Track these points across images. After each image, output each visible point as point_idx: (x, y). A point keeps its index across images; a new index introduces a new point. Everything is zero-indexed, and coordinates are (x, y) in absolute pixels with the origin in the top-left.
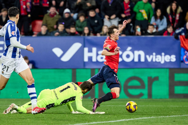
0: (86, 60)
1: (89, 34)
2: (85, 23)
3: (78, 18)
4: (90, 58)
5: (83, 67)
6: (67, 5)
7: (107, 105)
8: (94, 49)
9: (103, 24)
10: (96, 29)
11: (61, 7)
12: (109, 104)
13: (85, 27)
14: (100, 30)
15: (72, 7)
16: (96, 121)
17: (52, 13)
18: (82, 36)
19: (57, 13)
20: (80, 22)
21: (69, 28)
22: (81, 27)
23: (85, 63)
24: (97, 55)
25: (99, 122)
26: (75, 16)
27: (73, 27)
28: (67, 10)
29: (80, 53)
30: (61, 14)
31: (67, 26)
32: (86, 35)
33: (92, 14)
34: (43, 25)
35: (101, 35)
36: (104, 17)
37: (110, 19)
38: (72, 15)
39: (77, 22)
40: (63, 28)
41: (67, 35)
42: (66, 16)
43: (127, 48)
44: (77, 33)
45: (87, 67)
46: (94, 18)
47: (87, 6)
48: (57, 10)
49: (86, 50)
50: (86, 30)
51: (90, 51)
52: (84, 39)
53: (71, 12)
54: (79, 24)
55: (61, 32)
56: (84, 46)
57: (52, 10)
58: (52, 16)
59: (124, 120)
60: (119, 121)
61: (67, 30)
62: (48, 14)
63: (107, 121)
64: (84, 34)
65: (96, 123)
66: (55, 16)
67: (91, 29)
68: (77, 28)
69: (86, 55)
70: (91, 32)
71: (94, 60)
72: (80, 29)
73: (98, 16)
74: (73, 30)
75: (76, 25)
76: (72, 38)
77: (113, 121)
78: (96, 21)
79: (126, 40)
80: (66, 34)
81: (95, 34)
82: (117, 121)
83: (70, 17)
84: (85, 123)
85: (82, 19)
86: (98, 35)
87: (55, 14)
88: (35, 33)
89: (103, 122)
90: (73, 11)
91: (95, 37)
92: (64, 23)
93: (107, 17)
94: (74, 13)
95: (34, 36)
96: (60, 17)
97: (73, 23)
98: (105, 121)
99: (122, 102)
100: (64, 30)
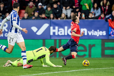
0: (52, 34)
2: (51, 11)
4: (54, 33)
5: (49, 38)
6: (40, 1)
8: (57, 28)
9: (62, 13)
11: (37, 2)
13: (51, 14)
14: (60, 16)
15: (43, 2)
18: (49, 19)
20: (48, 11)
21: (42, 15)
22: (48, 14)
23: (51, 36)
24: (58, 31)
25: (59, 72)
26: (45, 7)
28: (40, 4)
29: (48, 30)
30: (37, 6)
31: (40, 14)
32: (52, 19)
33: (55, 6)
34: (25, 13)
36: (63, 8)
37: (66, 9)
38: (43, 6)
39: (46, 11)
40: (38, 15)
41: (40, 19)
42: (40, 7)
45: (52, 38)
46: (56, 9)
48: (34, 4)
49: (52, 28)
50: (52, 16)
51: (54, 29)
52: (50, 21)
53: (43, 5)
55: (36, 17)
56: (50, 26)
58: (31, 7)
61: (40, 16)
62: (28, 6)
64: (51, 18)
66: (33, 7)
67: (55, 15)
68: (46, 15)
69: (52, 31)
70: (55, 17)
71: (56, 34)
73: (59, 7)
76: (43, 20)
77: (68, 71)
78: (58, 11)
80: (39, 18)
82: (70, 71)
83: (42, 8)
84: (51, 72)
85: (49, 9)
86: (59, 19)
90: (44, 4)
91: (57, 20)
92: (38, 12)
93: (64, 8)
94: (44, 6)
97: (44, 12)
98: (63, 71)
100: (38, 16)
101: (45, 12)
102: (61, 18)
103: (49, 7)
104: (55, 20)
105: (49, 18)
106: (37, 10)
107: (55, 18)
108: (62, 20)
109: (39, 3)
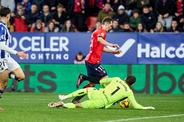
0: (139, 55)
1: (142, 31)
2: (139, 19)
3: (132, 14)
4: (144, 54)
5: (136, 63)
6: (121, 2)
7: (160, 100)
8: (148, 45)
10: (150, 25)
11: (116, 4)
12: (162, 100)
13: (139, 23)
14: (154, 27)
16: (149, 116)
17: (107, 10)
18: (136, 32)
19: (112, 10)
20: (134, 18)
21: (123, 25)
22: (135, 23)
23: (138, 59)
24: (151, 51)
25: (151, 117)
26: (129, 12)
27: (127, 24)
28: (121, 7)
29: (134, 49)
30: (116, 10)
31: (121, 23)
32: (140, 31)
33: (146, 11)
34: (97, 21)
35: (155, 31)
36: (158, 16)
38: (126, 11)
39: (131, 18)
40: (117, 25)
41: (120, 32)
42: (121, 12)
43: (180, 44)
44: (131, 29)
45: (140, 63)
46: (147, 15)
47: (141, 4)
48: (112, 7)
49: (140, 46)
50: (140, 27)
51: (144, 47)
52: (138, 35)
53: (126, 9)
54: (133, 21)
55: (115, 28)
56: (138, 42)
57: (107, 7)
58: (107, 12)
59: (176, 115)
60: (171, 116)
61: (121, 26)
62: (103, 11)
63: (159, 116)
64: (138, 31)
65: (148, 118)
66: (110, 13)
67: (145, 26)
68: (131, 25)
69: (140, 51)
70: (145, 28)
71: (147, 56)
72: (133, 26)
74: (126, 26)
75: (130, 22)
76: (126, 34)
77: (165, 117)
78: (150, 18)
79: (179, 36)
80: (120, 30)
81: (149, 31)
82: (169, 116)
83: (124, 14)
84: (137, 117)
85: (136, 15)
86: (152, 31)
87: (110, 10)
88: (89, 29)
89: (155, 117)
90: (128, 8)
91: (149, 33)
92: (118, 20)
94: (128, 10)
95: (88, 32)
96: (114, 13)
97: (127, 20)
98: (157, 116)
99: (174, 98)
100: (118, 26)
101: (129, 19)
102: (156, 29)
103: (136, 12)
104: (145, 33)
105: (135, 29)
106: (116, 16)
107: (145, 30)
108: (156, 33)
109: (120, 5)
